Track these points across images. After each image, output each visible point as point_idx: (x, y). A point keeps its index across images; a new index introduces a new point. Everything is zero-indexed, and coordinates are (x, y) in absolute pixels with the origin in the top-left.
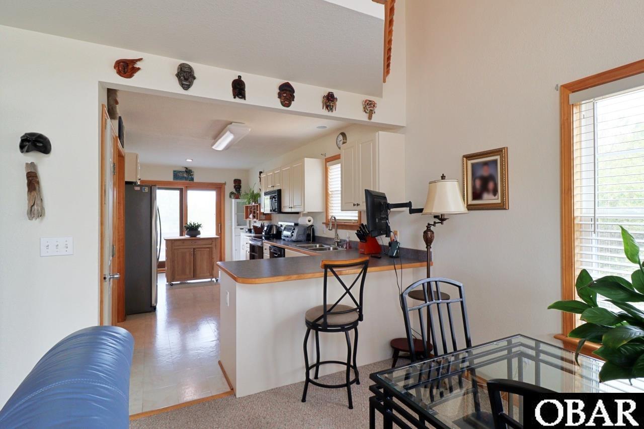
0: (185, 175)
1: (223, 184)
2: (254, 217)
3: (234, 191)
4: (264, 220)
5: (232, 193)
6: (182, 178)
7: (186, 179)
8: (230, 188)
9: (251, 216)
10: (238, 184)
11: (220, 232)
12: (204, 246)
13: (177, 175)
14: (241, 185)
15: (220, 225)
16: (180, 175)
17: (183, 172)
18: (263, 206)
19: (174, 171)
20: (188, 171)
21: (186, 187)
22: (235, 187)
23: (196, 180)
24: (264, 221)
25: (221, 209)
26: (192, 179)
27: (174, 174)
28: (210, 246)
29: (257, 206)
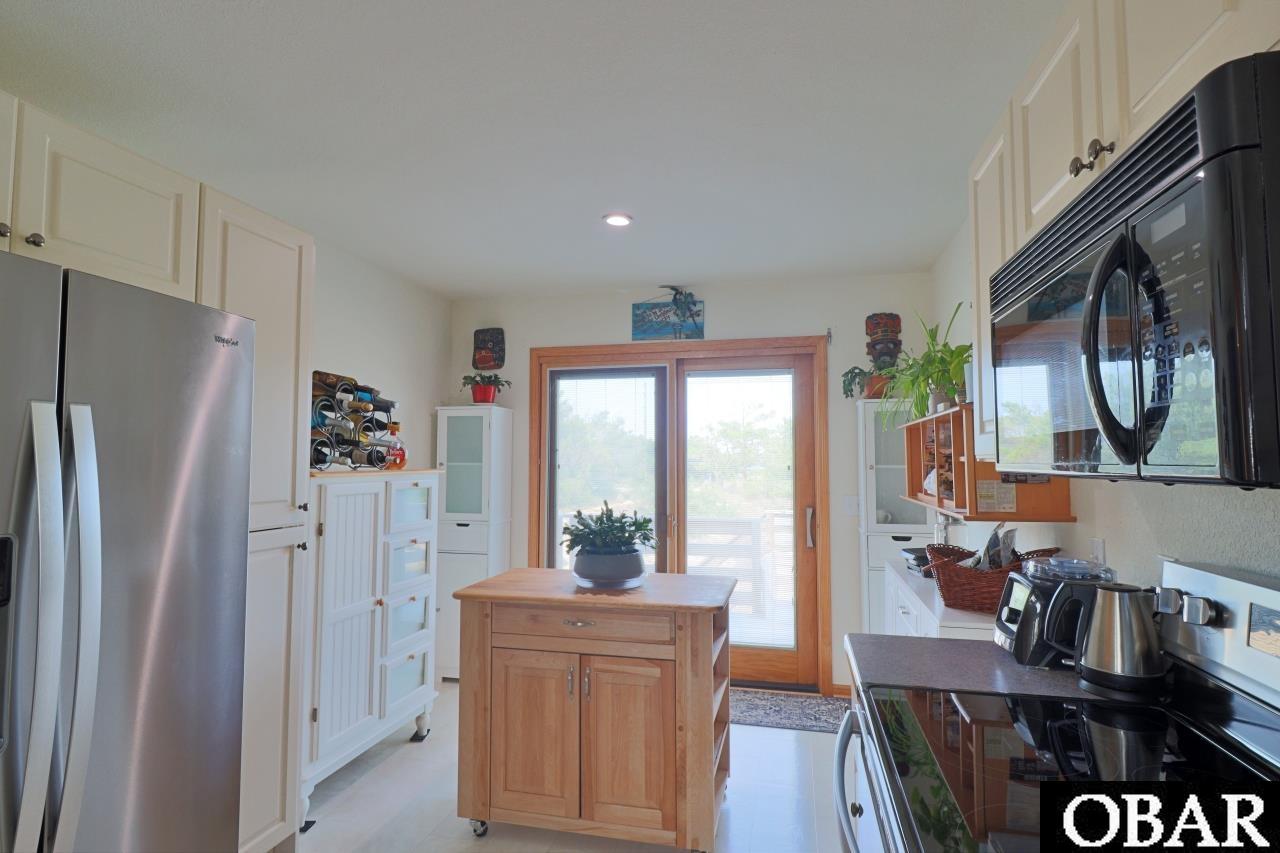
0: (673, 319)
1: (822, 337)
2: (945, 485)
3: (866, 364)
4: (1003, 518)
5: (852, 376)
6: (662, 329)
7: (676, 331)
8: (851, 351)
9: (931, 483)
10: (884, 332)
11: (810, 544)
12: (636, 650)
13: (644, 319)
14: (901, 337)
15: (809, 512)
16: (654, 317)
17: (666, 305)
18: (989, 414)
19: (636, 307)
20: (684, 301)
21: (680, 362)
22: (871, 347)
23: (711, 333)
24: (1009, 526)
25: (813, 445)
26: (698, 331)
27: (635, 315)
28: (666, 652)
29: (958, 417)
